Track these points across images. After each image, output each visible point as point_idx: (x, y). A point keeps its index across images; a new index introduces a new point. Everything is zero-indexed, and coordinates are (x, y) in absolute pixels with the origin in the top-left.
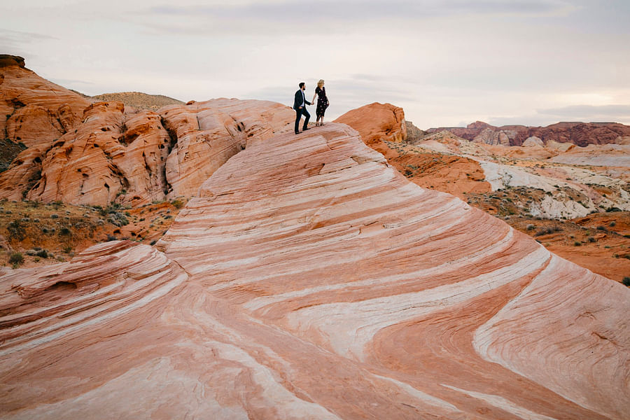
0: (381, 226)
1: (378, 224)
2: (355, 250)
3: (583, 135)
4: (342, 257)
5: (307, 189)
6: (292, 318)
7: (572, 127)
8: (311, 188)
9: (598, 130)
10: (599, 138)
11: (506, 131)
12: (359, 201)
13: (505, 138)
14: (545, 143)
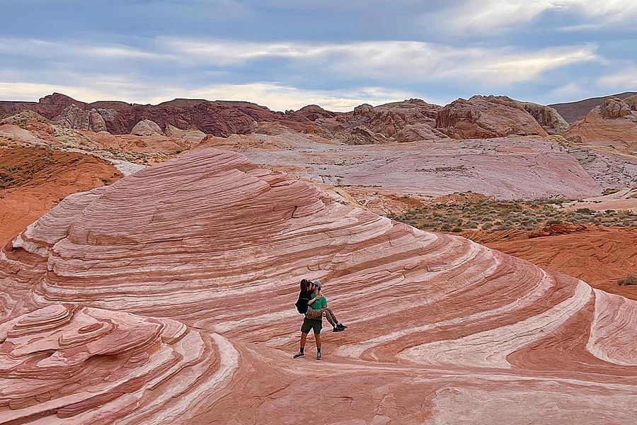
0: (423, 270)
1: (419, 269)
2: (420, 294)
3: (208, 118)
4: (411, 301)
5: (303, 235)
6: (415, 354)
7: (192, 106)
8: (308, 234)
9: (227, 112)
10: (229, 122)
11: (99, 110)
12: (380, 246)
13: (99, 120)
14: (164, 129)
